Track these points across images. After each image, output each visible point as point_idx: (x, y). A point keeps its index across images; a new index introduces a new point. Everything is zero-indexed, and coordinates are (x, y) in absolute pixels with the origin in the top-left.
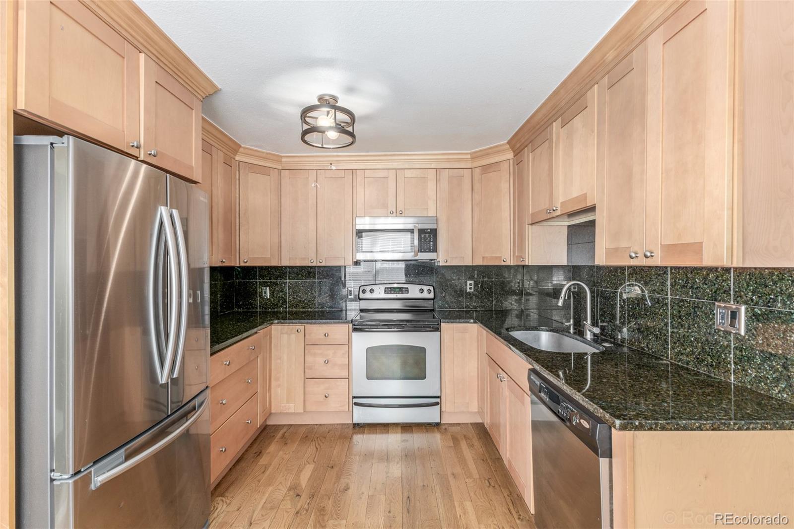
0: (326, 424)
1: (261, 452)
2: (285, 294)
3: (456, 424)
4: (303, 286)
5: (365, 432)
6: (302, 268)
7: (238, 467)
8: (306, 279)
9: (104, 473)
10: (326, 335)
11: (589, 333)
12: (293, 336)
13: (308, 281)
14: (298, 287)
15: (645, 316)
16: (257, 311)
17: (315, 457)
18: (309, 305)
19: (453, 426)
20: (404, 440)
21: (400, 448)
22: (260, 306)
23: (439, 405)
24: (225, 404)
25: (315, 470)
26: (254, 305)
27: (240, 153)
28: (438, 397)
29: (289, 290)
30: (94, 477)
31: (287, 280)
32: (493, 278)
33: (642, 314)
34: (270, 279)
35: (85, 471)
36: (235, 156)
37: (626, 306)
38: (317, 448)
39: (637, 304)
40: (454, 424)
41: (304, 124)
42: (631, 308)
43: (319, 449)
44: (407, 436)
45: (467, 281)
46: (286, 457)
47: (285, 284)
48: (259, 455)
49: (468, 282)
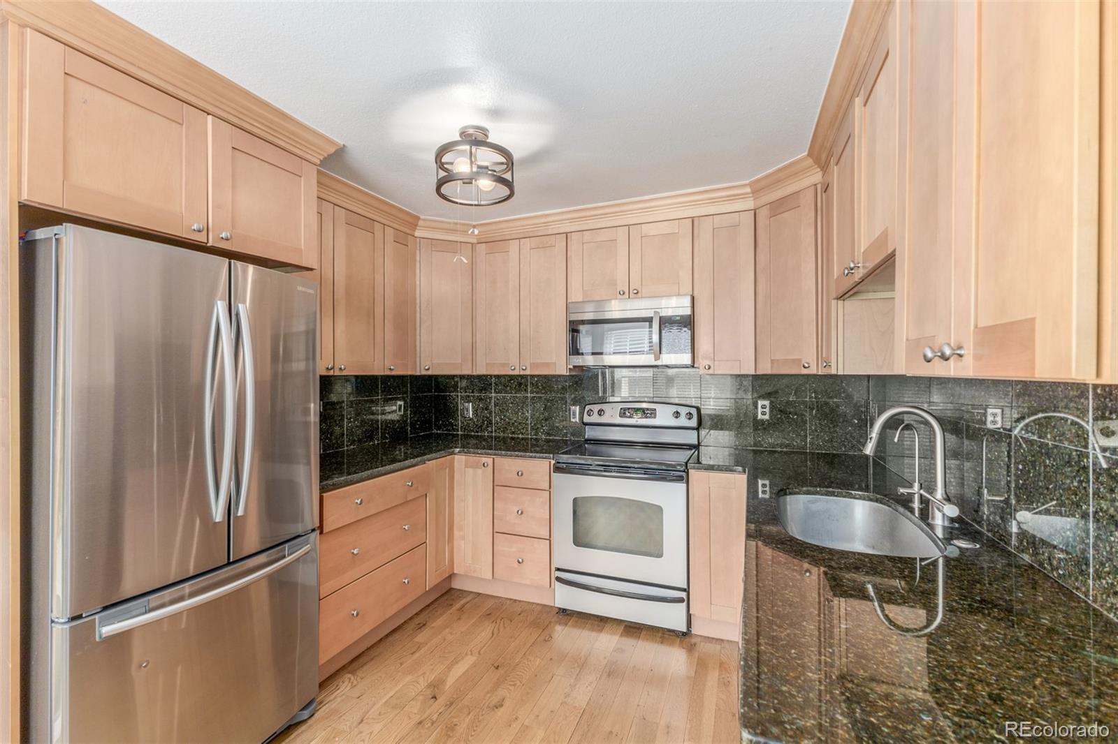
0: (523, 601)
1: (424, 625)
2: (490, 413)
3: (717, 639)
4: (512, 403)
5: (570, 623)
6: (511, 377)
7: (391, 639)
8: (515, 393)
9: (114, 623)
10: (520, 473)
11: (938, 515)
12: (479, 471)
13: (518, 395)
14: (505, 404)
15: (1045, 491)
16: (458, 435)
17: (484, 646)
18: (519, 430)
19: (710, 642)
20: (619, 649)
21: (606, 660)
22: (461, 427)
23: (685, 603)
24: (357, 554)
25: (474, 665)
26: (456, 425)
27: (420, 227)
28: (684, 590)
29: (495, 407)
30: (99, 627)
31: (493, 394)
32: (806, 397)
33: (1040, 487)
34: (473, 392)
35: (86, 617)
36: (414, 231)
37: (1012, 466)
38: (493, 634)
39: (1032, 462)
40: (713, 638)
41: (440, 170)
42: (1021, 471)
43: (494, 636)
44: (629, 643)
45: (757, 402)
46: (450, 637)
47: (490, 398)
48: (420, 628)
49: (760, 403)
